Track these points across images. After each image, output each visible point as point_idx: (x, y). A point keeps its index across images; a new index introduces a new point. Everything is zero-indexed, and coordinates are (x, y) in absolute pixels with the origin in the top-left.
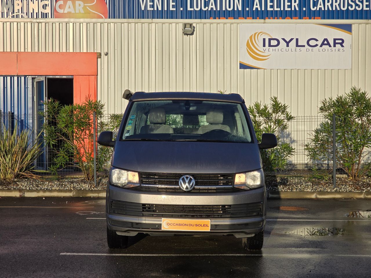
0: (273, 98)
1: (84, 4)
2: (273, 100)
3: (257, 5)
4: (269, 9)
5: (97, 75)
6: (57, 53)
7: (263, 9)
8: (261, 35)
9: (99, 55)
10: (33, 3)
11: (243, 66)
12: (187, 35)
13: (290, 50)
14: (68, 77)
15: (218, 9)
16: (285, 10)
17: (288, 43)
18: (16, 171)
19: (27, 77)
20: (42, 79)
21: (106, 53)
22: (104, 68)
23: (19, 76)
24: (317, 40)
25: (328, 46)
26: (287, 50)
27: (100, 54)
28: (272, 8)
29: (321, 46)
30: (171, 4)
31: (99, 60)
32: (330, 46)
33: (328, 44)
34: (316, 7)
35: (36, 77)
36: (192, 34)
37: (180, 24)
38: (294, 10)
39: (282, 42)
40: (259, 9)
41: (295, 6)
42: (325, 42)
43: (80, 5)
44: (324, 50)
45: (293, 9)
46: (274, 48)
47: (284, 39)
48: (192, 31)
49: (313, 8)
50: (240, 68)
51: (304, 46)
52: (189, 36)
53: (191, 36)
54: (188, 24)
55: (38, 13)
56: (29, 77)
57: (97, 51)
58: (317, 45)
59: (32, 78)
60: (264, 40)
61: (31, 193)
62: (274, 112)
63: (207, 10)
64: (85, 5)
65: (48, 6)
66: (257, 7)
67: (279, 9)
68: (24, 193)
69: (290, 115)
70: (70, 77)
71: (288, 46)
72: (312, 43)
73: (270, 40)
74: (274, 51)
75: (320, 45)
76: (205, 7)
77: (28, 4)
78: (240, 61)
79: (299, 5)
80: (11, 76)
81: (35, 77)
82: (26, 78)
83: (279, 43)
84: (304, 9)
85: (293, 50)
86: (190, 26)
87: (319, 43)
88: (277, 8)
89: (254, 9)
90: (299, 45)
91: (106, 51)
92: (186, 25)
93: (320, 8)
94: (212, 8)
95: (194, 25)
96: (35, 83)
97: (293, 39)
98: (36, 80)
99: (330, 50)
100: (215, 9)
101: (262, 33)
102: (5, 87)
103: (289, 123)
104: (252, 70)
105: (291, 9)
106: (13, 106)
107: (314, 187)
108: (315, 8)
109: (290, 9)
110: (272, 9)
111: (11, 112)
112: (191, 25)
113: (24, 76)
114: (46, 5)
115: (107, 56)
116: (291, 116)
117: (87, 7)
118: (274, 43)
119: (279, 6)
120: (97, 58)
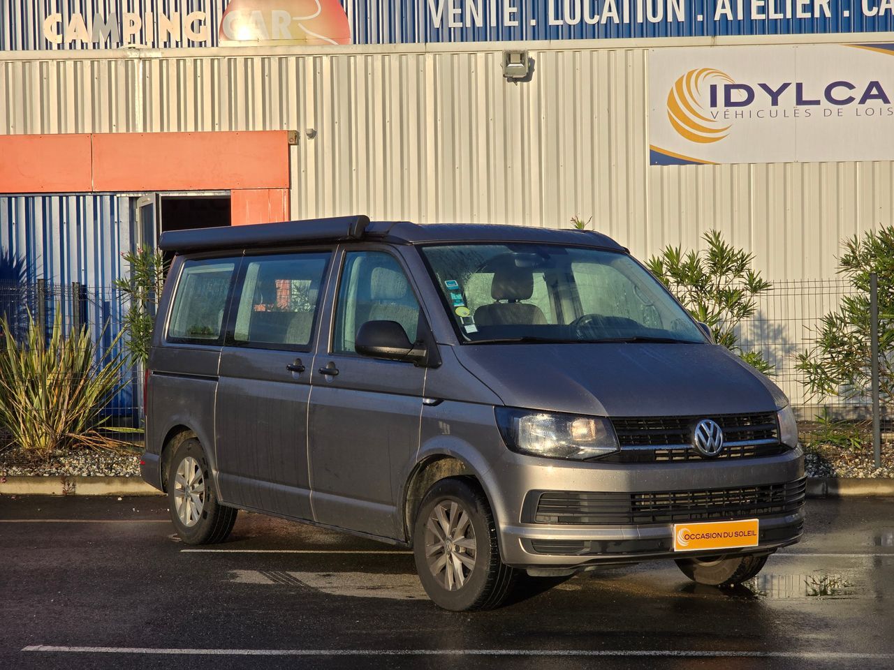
0: (711, 236)
1: (292, 17)
2: (711, 239)
3: (724, 7)
4: (755, 16)
5: (290, 188)
6: (190, 134)
7: (740, 17)
8: (706, 75)
9: (295, 138)
10: (169, 18)
11: (659, 158)
12: (516, 80)
13: (781, 114)
14: (217, 194)
15: (626, 20)
16: (798, 17)
17: (775, 97)
18: (59, 431)
19: (118, 195)
20: (151, 199)
21: (309, 132)
22: (306, 171)
23: (98, 194)
24: (851, 87)
25: (881, 101)
26: (774, 114)
27: (297, 135)
28: (763, 13)
29: (863, 101)
30: (508, 10)
31: (294, 149)
32: (886, 101)
33: (882, 96)
34: (877, 8)
35: (140, 195)
36: (527, 78)
37: (496, 53)
38: (819, 16)
39: (758, 91)
40: (730, 17)
41: (821, 6)
42: (875, 91)
43: (281, 20)
44: (870, 112)
45: (817, 14)
46: (739, 109)
47: (764, 86)
48: (527, 71)
49: (870, 9)
50: (652, 163)
51: (817, 103)
52: (519, 83)
53: (525, 84)
54: (516, 52)
55: (179, 43)
56: (123, 195)
57: (288, 126)
58: (851, 99)
59: (131, 199)
60: (714, 89)
61: (92, 485)
62: (714, 272)
63: (598, 23)
64: (294, 18)
65: (205, 24)
66: (724, 11)
67: (780, 16)
68: (74, 485)
69: (757, 280)
70: (223, 194)
71: (775, 103)
72: (838, 93)
73: (728, 89)
74: (739, 116)
75: (858, 99)
76: (592, 17)
77: (155, 21)
78: (651, 146)
79: (834, 4)
80: (77, 194)
81: (135, 195)
82: (115, 198)
83: (751, 96)
84: (846, 14)
85: (790, 113)
86: (521, 59)
87: (858, 93)
88: (776, 12)
89: (717, 18)
90: (804, 98)
91: (311, 126)
92: (510, 55)
93: (886, 9)
94: (610, 19)
95: (532, 55)
96: (138, 212)
97: (790, 84)
98: (140, 204)
99: (885, 112)
100: (616, 20)
101: (708, 71)
102: (65, 220)
103: (755, 299)
104: (683, 167)
105: (813, 15)
106: (83, 268)
107: (822, 467)
108: (875, 9)
109: (808, 15)
110: (763, 17)
111: (79, 283)
112: (522, 55)
113: (108, 194)
114: (200, 21)
115: (313, 140)
116: (761, 280)
117: (299, 24)
118: (738, 95)
119: (780, 7)
120: (289, 145)
